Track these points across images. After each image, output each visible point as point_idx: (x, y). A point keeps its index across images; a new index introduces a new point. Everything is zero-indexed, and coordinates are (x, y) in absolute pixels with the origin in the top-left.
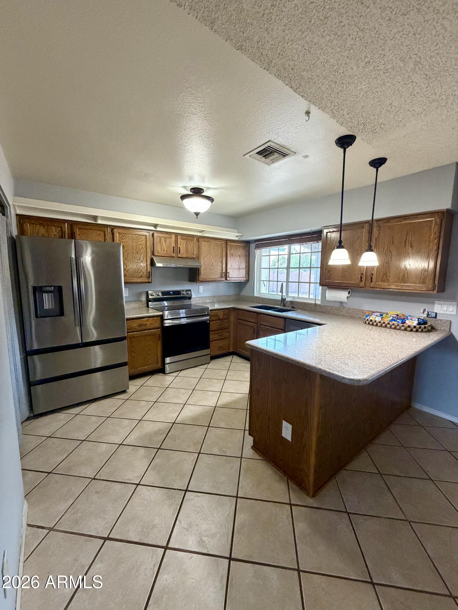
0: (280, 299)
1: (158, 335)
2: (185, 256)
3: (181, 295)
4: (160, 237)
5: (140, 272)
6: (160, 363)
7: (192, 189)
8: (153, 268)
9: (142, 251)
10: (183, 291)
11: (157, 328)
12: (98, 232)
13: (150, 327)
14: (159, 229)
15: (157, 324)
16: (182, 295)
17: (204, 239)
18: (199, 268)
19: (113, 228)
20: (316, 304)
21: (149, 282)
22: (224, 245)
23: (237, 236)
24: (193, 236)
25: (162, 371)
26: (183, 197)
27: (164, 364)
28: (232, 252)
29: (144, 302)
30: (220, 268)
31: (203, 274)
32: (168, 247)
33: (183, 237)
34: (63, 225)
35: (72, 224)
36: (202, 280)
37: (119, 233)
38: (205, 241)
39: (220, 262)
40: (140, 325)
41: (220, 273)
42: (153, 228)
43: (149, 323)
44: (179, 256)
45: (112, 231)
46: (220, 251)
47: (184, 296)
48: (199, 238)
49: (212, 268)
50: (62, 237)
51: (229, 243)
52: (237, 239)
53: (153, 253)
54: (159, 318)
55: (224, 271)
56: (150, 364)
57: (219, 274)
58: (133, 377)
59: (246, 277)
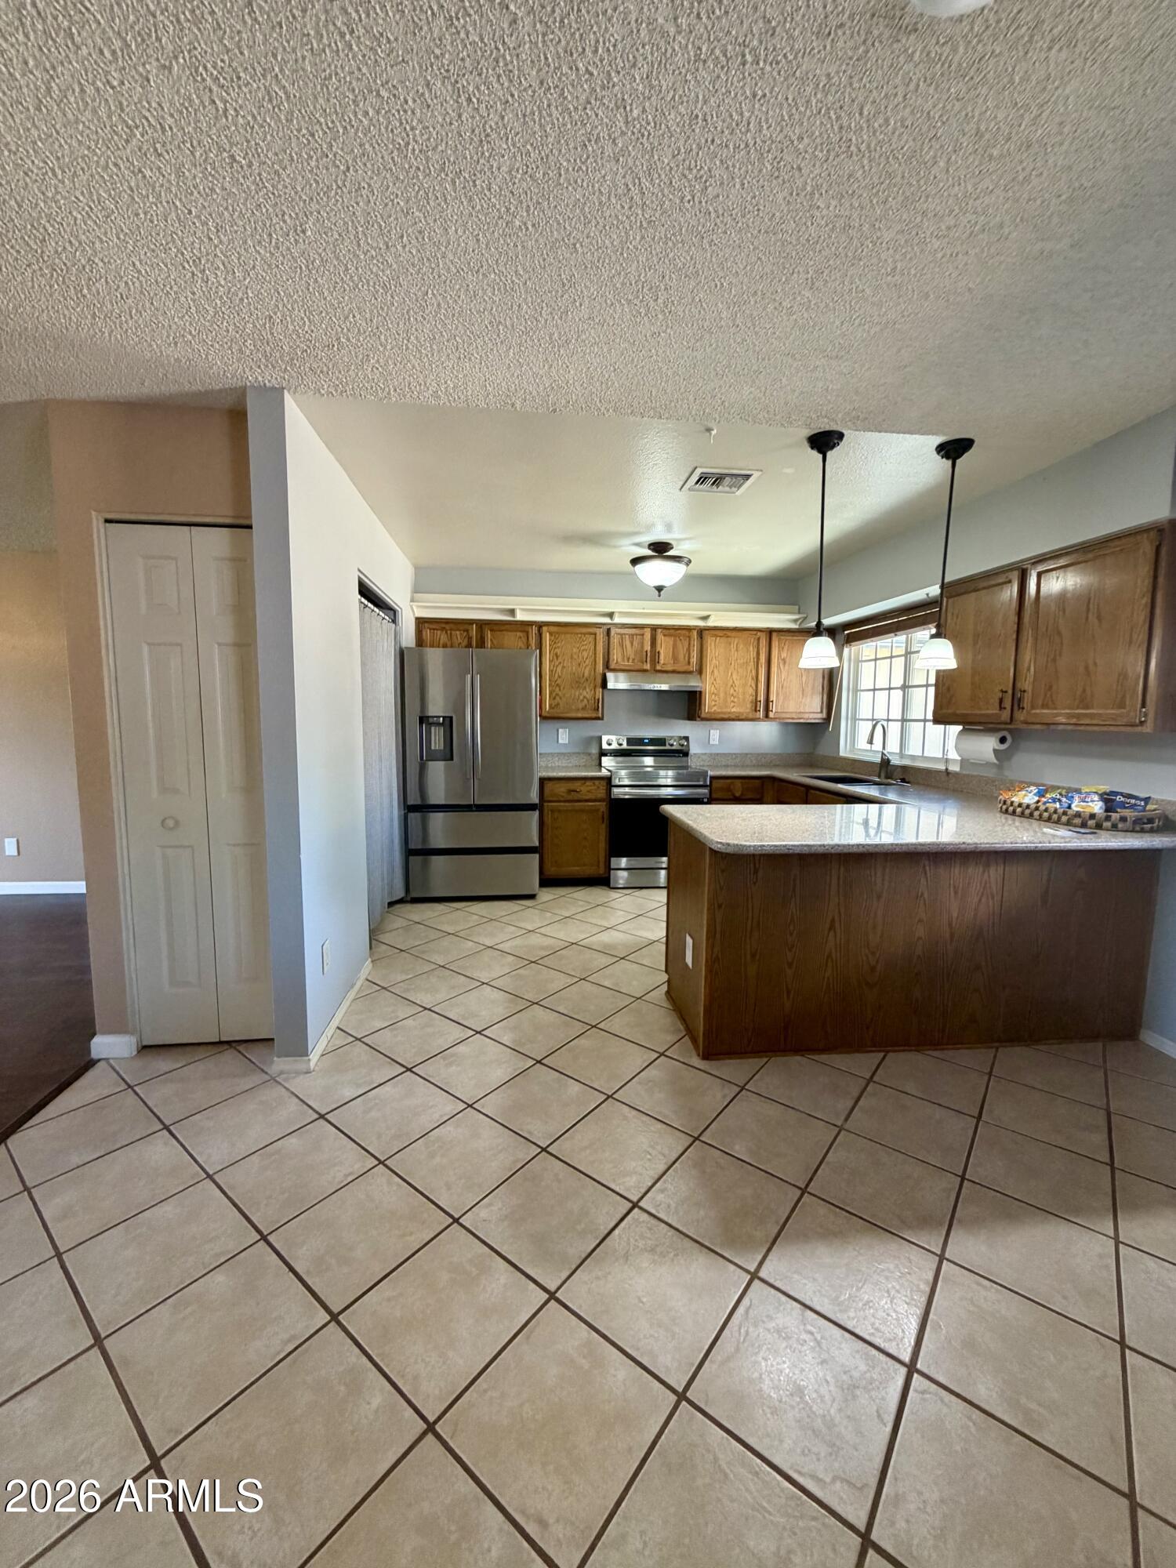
0: (878, 760)
1: (600, 814)
2: (670, 668)
3: (665, 745)
4: (622, 635)
5: (582, 701)
6: (602, 865)
7: (650, 545)
8: (606, 692)
9: (587, 662)
10: (672, 737)
11: (600, 801)
12: (518, 634)
13: (587, 798)
14: (617, 620)
15: (601, 793)
16: (668, 747)
17: (712, 632)
18: (700, 692)
19: (540, 625)
20: (947, 772)
21: (598, 718)
22: (763, 643)
23: (795, 621)
24: (689, 629)
25: (603, 881)
26: (635, 561)
27: (609, 869)
28: (784, 655)
29: (594, 757)
30: (751, 691)
31: (709, 705)
32: (636, 653)
33: (666, 632)
34: (469, 627)
35: (482, 625)
36: (708, 716)
37: (551, 634)
38: (716, 636)
39: (753, 679)
40: (570, 791)
41: (752, 702)
42: (607, 620)
43: (584, 789)
44: (658, 668)
45: (539, 631)
46: (753, 654)
47: (674, 748)
48: (701, 632)
49: (732, 691)
50: (469, 645)
51: (774, 635)
52: (797, 627)
53: (607, 666)
54: (604, 783)
55: (762, 697)
56: (585, 865)
57: (749, 706)
58: (547, 882)
59: (822, 712)
